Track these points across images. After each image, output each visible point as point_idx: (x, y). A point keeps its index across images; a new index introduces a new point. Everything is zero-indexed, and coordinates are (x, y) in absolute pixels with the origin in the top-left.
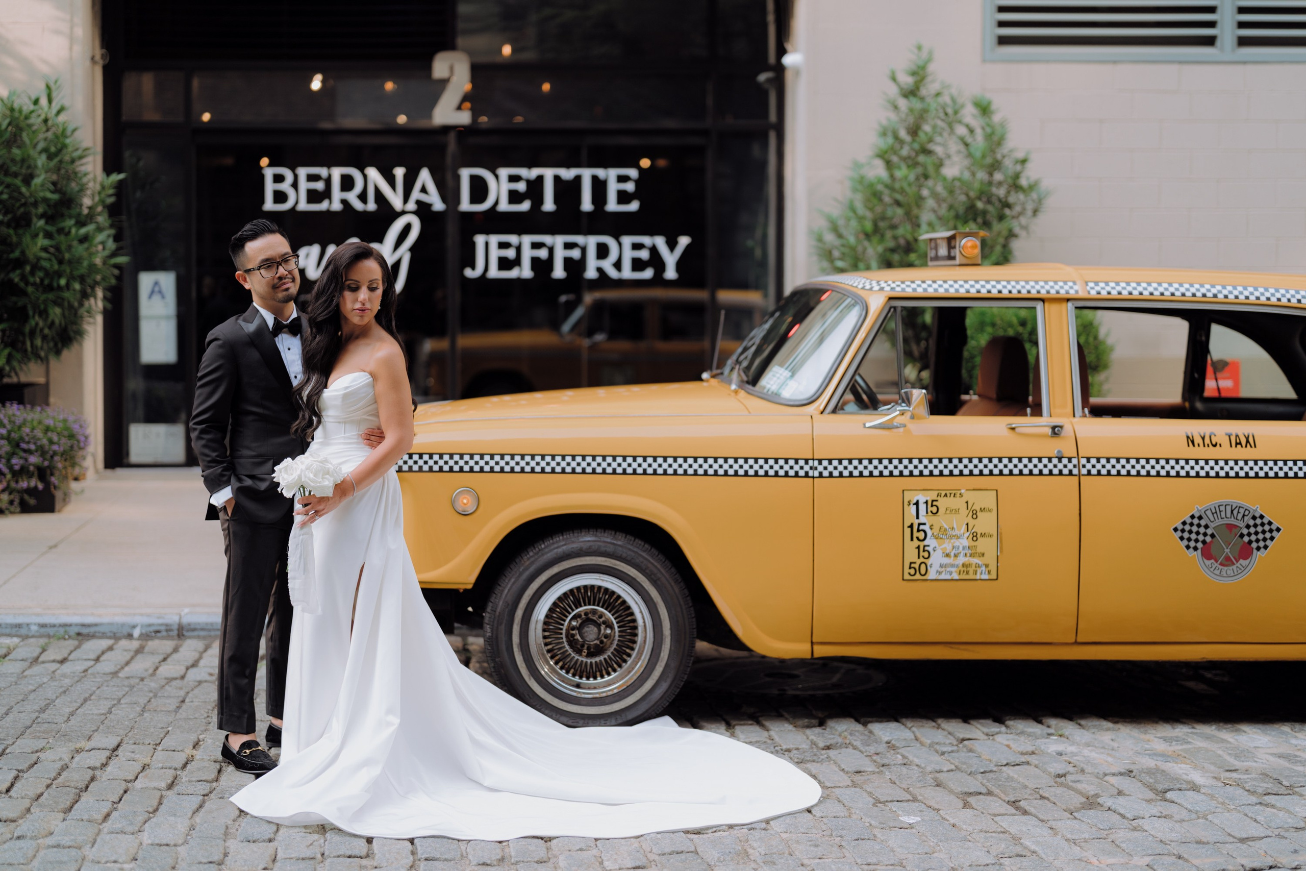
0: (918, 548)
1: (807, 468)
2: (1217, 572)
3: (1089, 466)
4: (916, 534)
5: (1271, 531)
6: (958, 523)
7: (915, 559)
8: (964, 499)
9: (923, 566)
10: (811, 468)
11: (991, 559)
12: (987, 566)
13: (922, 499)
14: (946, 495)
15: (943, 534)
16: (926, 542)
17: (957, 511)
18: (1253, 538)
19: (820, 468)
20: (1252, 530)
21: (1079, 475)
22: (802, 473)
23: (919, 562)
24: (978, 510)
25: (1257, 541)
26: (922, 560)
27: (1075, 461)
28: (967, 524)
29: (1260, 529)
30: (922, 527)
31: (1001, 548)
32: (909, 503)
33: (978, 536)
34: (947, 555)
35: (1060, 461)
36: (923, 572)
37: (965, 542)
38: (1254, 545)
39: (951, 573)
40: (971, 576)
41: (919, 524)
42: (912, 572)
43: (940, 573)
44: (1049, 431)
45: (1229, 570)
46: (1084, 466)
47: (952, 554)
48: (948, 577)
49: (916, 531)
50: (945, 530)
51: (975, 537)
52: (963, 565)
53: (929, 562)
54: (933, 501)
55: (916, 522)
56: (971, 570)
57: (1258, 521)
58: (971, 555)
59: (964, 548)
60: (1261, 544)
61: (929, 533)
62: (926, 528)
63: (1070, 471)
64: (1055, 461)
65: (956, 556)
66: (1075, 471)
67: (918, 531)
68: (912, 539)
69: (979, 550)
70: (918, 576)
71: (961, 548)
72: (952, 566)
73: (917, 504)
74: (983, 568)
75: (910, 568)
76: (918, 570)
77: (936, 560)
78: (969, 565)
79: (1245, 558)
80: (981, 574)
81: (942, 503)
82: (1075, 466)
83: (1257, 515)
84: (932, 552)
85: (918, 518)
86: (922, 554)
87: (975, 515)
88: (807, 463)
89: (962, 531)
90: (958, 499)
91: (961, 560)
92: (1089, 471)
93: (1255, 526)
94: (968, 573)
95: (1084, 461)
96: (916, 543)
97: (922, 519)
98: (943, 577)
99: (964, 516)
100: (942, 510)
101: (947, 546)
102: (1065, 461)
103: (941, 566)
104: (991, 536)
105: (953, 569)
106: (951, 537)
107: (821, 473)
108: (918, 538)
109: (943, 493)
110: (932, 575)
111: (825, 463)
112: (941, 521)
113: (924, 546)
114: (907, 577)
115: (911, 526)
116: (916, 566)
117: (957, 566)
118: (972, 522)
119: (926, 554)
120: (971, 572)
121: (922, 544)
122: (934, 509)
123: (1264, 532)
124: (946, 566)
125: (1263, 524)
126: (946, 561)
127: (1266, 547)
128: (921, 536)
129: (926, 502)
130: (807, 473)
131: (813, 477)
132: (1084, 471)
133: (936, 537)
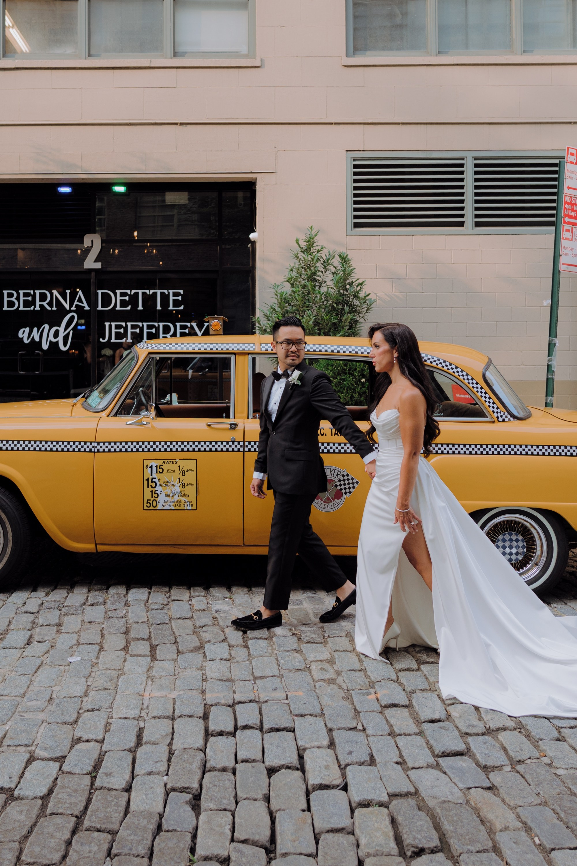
0: (152, 492)
1: (91, 447)
2: (322, 506)
3: (250, 446)
4: (150, 484)
5: (353, 483)
6: (174, 478)
7: (150, 498)
8: (178, 465)
9: (154, 502)
10: (93, 447)
11: (193, 498)
12: (190, 502)
13: (154, 465)
14: (168, 462)
15: (166, 484)
16: (156, 489)
17: (174, 471)
18: (343, 487)
19: (98, 447)
20: (342, 483)
21: (244, 451)
22: (88, 450)
23: (152, 499)
24: (186, 471)
25: (345, 489)
26: (154, 498)
27: (242, 444)
28: (179, 479)
29: (346, 482)
30: (154, 480)
31: (199, 492)
32: (147, 466)
33: (186, 485)
34: (168, 496)
35: (233, 444)
36: (154, 505)
37: (178, 489)
38: (343, 491)
39: (170, 506)
40: (182, 508)
41: (153, 479)
42: (149, 505)
43: (164, 506)
44: (229, 426)
45: (329, 505)
46: (247, 446)
47: (171, 495)
48: (169, 508)
49: (151, 482)
50: (167, 482)
51: (184, 486)
52: (177, 501)
53: (158, 500)
54: (160, 465)
55: (151, 477)
56: (182, 504)
57: (346, 478)
58: (181, 496)
59: (177, 492)
60: (348, 490)
61: (158, 483)
62: (156, 481)
63: (239, 449)
64: (230, 443)
65: (173, 496)
66: (242, 449)
67: (152, 482)
68: (148, 487)
69: (186, 493)
70: (152, 508)
71: (176, 492)
72: (171, 502)
73: (151, 467)
74: (189, 503)
75: (147, 503)
76: (152, 504)
77: (162, 498)
78: (180, 502)
79: (338, 499)
80: (187, 506)
81: (166, 467)
82: (241, 446)
83: (345, 474)
84: (159, 494)
85: (152, 475)
86: (154, 495)
87: (184, 474)
88: (91, 444)
89: (176, 483)
90: (174, 464)
91: (176, 499)
92: (249, 449)
93: (344, 480)
94: (180, 506)
95: (247, 443)
96: (151, 489)
97: (154, 476)
98: (166, 508)
99: (177, 474)
100: (165, 471)
101: (168, 491)
102: (236, 443)
103: (165, 502)
104: (193, 485)
105: (172, 504)
106: (171, 485)
107: (98, 450)
108: (151, 486)
109: (166, 461)
110: (159, 507)
111: (101, 444)
112: (165, 477)
113: (155, 491)
114: (145, 508)
115: (148, 480)
116: (151, 502)
117: (174, 502)
118: (182, 478)
119: (156, 495)
120: (182, 505)
121: (154, 490)
122: (161, 470)
123: (349, 484)
124: (167, 502)
125: (348, 480)
126: (167, 499)
127: (350, 492)
128: (153, 485)
129: (157, 466)
130: (91, 450)
131: (94, 452)
132: (247, 449)
133: (162, 486)
